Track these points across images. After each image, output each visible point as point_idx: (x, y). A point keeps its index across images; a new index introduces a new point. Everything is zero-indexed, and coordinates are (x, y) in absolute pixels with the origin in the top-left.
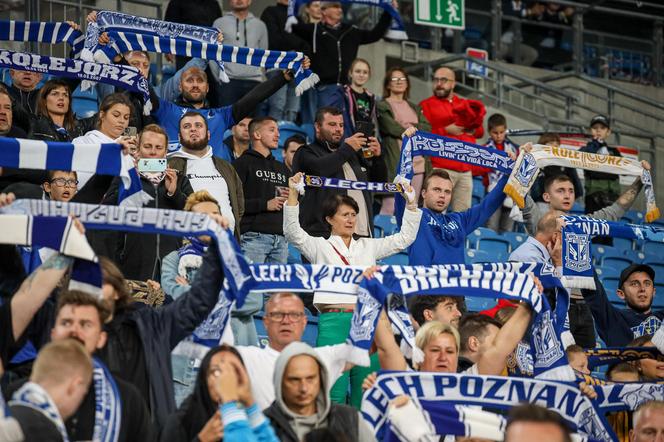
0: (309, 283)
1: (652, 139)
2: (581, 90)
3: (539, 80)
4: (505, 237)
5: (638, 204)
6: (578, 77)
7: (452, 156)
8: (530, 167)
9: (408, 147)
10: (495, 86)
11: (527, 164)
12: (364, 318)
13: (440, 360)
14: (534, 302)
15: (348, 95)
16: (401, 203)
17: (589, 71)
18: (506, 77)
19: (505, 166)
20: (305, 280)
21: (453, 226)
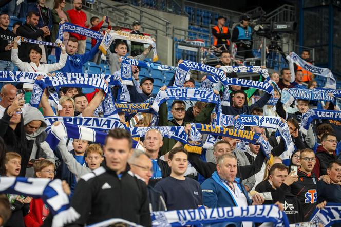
0: (15, 79)
1: (156, 30)
2: (131, 10)
3: (114, 5)
4: (100, 66)
5: (150, 55)
6: (130, 6)
7: (79, 33)
8: (109, 39)
9: (61, 28)
10: (97, 7)
11: (108, 38)
12: (36, 96)
13: (67, 111)
14: (105, 89)
15: (39, 8)
16: (59, 51)
17: (134, 3)
18: (102, 4)
19: (99, 38)
20: (13, 77)
21: (78, 60)
